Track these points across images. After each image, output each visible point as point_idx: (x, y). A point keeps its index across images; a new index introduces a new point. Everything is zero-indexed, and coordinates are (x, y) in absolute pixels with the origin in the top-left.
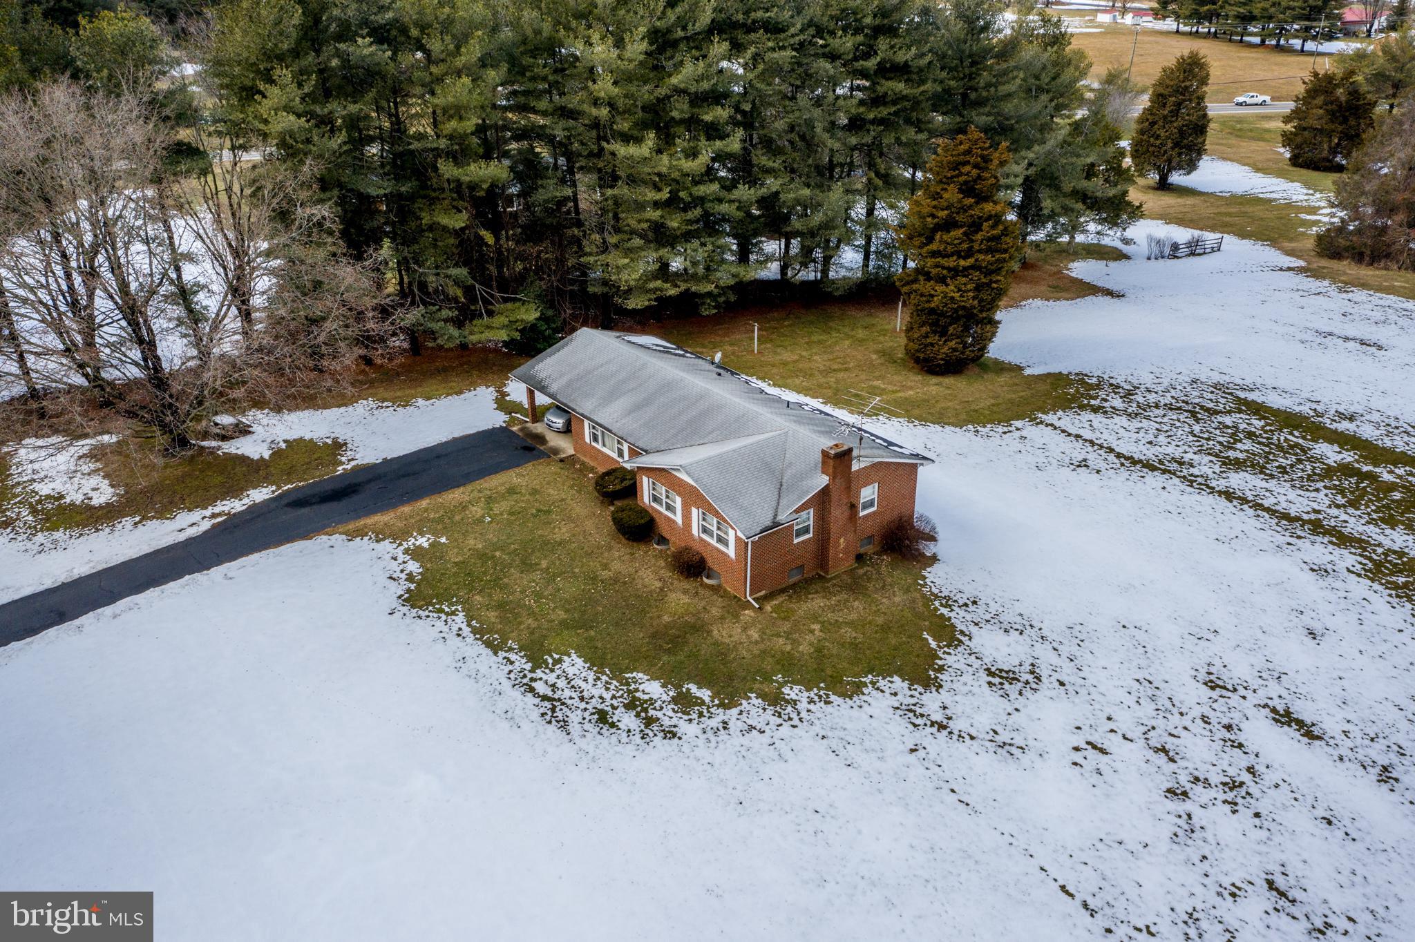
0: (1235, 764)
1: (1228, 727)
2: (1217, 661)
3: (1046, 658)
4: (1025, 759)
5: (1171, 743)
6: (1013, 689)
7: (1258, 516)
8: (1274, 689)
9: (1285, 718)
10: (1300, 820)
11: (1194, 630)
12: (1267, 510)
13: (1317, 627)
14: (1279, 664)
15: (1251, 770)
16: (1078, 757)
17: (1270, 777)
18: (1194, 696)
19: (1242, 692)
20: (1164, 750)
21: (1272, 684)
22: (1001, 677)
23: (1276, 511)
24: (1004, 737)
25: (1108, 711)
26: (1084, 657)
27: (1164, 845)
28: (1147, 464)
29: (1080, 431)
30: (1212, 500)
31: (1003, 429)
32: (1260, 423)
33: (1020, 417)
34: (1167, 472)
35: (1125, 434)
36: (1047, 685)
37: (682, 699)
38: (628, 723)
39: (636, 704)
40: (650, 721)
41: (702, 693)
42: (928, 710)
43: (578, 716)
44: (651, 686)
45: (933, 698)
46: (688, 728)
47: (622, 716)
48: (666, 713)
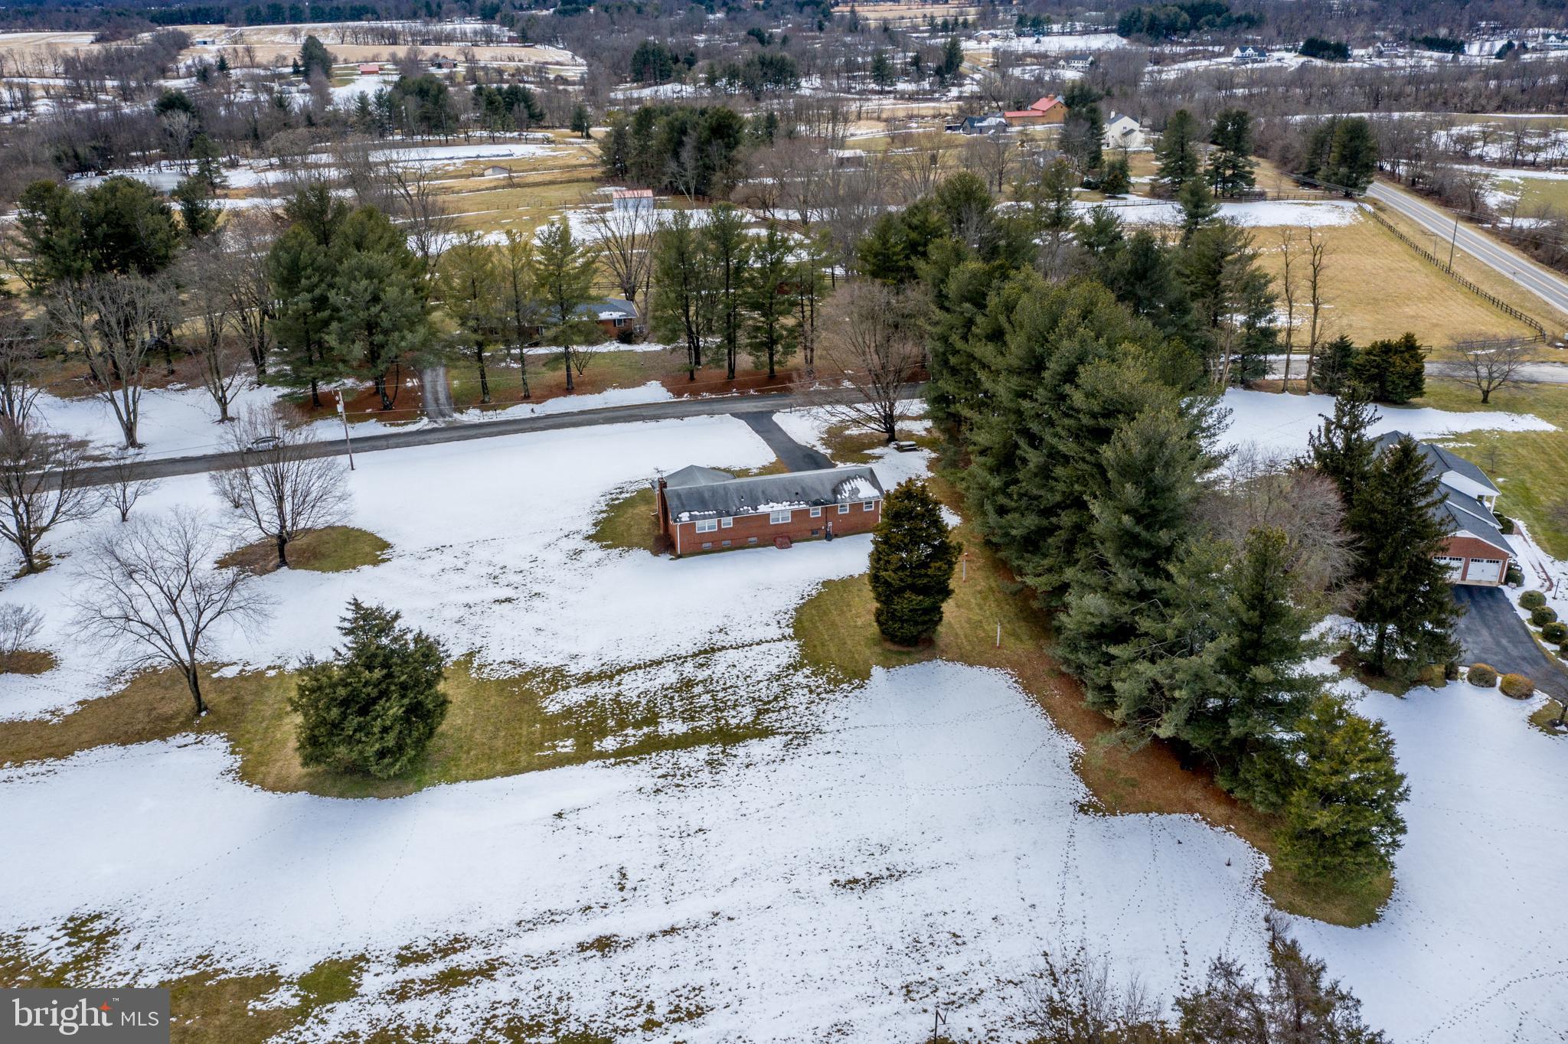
0: (503, 580)
1: (517, 588)
2: (547, 600)
3: (578, 564)
4: (542, 548)
5: (522, 574)
6: (571, 553)
7: (630, 662)
8: (522, 604)
9: (509, 600)
10: (473, 583)
11: (567, 604)
12: (633, 668)
13: (542, 633)
14: (531, 613)
15: (497, 583)
16: (534, 557)
17: (491, 585)
18: (537, 588)
19: (528, 598)
20: (521, 572)
21: (526, 606)
22: (578, 552)
23: (630, 670)
24: (553, 545)
25: (546, 569)
26: (573, 573)
27: (491, 558)
28: (708, 653)
29: (764, 647)
30: (657, 655)
31: (783, 623)
32: (733, 722)
33: (797, 635)
34: (695, 655)
35: (750, 663)
36: (568, 561)
37: (618, 499)
38: (615, 491)
39: (621, 492)
40: (612, 494)
41: (617, 502)
42: (575, 536)
43: (624, 485)
44: (628, 495)
45: (579, 537)
46: (604, 498)
47: (618, 490)
48: (614, 496)
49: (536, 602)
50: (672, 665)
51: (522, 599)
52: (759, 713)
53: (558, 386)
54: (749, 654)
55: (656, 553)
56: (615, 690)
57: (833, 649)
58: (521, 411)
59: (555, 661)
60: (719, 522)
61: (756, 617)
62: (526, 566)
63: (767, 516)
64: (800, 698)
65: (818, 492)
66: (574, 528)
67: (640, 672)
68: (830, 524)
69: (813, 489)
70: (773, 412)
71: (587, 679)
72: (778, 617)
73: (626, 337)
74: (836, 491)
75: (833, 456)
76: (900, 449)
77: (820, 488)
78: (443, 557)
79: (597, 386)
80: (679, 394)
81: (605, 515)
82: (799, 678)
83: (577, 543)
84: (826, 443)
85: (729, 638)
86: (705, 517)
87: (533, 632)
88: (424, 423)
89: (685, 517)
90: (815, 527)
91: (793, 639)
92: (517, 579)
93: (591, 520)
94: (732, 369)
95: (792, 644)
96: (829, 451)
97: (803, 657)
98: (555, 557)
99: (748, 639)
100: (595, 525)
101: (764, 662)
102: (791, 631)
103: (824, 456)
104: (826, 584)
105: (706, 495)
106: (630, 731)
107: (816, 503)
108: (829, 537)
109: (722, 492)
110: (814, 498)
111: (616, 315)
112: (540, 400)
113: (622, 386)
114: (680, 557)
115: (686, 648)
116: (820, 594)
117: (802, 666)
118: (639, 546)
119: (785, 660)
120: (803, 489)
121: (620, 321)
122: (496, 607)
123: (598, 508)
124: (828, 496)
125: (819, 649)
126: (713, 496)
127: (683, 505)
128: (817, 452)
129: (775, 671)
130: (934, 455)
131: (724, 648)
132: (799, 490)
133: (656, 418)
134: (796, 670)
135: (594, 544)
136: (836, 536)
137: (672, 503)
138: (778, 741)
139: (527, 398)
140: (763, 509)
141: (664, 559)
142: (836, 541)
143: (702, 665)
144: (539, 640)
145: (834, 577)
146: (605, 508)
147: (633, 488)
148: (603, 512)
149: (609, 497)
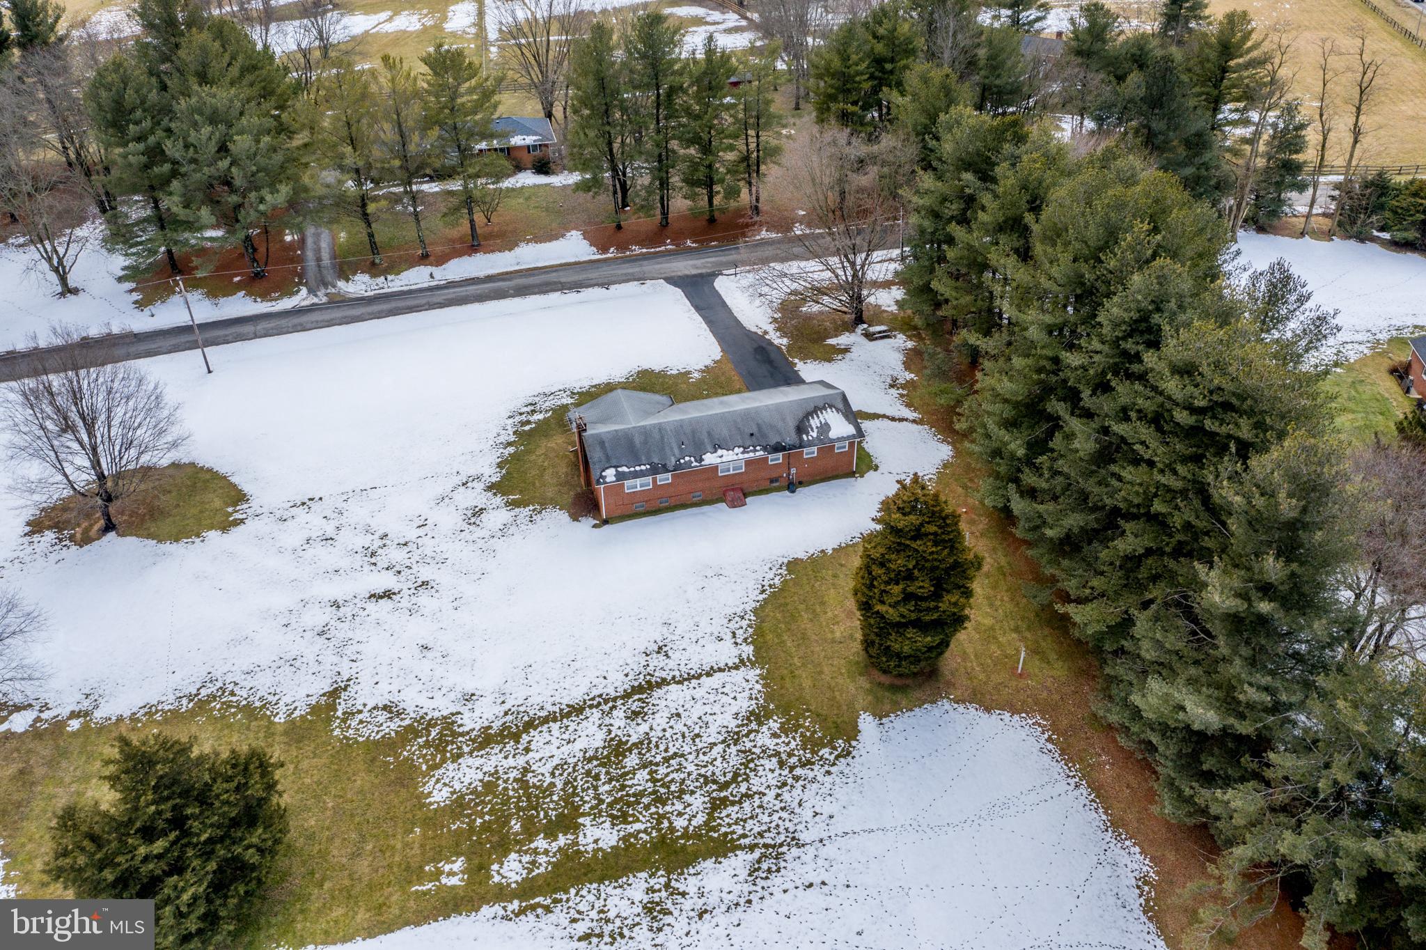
0: (382, 561)
1: (399, 572)
2: (437, 595)
3: (478, 533)
4: (433, 504)
5: (406, 549)
6: (469, 513)
7: (542, 708)
8: (405, 603)
9: (388, 595)
10: (344, 563)
11: (462, 601)
12: (545, 720)
13: (429, 654)
14: (416, 618)
15: (375, 564)
16: (423, 518)
17: (367, 568)
18: (425, 573)
19: (413, 591)
20: (405, 544)
21: (409, 605)
22: (478, 512)
23: (542, 724)
24: (446, 500)
25: (437, 540)
26: (471, 547)
27: (369, 521)
28: (646, 687)
29: (718, 679)
30: (575, 696)
31: (740, 636)
32: (680, 823)
33: (758, 659)
34: (627, 696)
35: (698, 710)
36: (465, 526)
37: (528, 422)
38: (525, 409)
39: (533, 412)
40: (521, 414)
41: (527, 428)
42: (475, 484)
43: (537, 399)
44: (541, 417)
45: (479, 486)
46: (511, 421)
47: (530, 408)
48: (523, 418)
49: (424, 598)
50: (596, 714)
51: (405, 592)
52: (717, 805)
53: (461, 240)
54: (698, 693)
55: (575, 518)
56: (521, 761)
57: (807, 683)
58: (417, 277)
59: (442, 706)
60: (654, 481)
61: (705, 627)
62: (412, 534)
63: (714, 469)
64: (766, 776)
65: (779, 432)
66: (473, 472)
67: (555, 726)
68: (793, 471)
69: (772, 427)
70: (714, 275)
71: (486, 740)
72: (733, 625)
73: (543, 167)
74: (801, 429)
75: (789, 347)
76: (870, 336)
77: (780, 425)
78: (309, 517)
79: (506, 240)
80: (604, 249)
81: (511, 450)
82: (764, 739)
83: (476, 496)
84: (781, 328)
85: (671, 664)
86: (636, 475)
87: (417, 650)
88: (302, 298)
89: (610, 474)
90: (774, 475)
91: (753, 664)
92: (397, 556)
93: (493, 458)
94: (665, 213)
95: (753, 674)
96: (785, 341)
97: (769, 697)
98: (448, 519)
99: (695, 667)
100: (500, 466)
101: (717, 708)
102: (748, 650)
103: (779, 348)
104: (793, 565)
105: (638, 440)
106: (540, 843)
107: (777, 448)
108: (792, 487)
109: (657, 436)
110: (774, 440)
111: (530, 140)
112: (441, 260)
113: (538, 239)
114: (606, 522)
115: (617, 683)
116: (785, 582)
117: (768, 716)
118: (554, 503)
119: (744, 705)
120: (759, 426)
121: (535, 147)
122: (371, 606)
123: (503, 439)
124: (790, 438)
125: (788, 684)
126: (645, 442)
127: (608, 458)
128: (770, 343)
129: (733, 724)
130: (910, 344)
131: (663, 682)
132: (755, 430)
133: (577, 286)
134: (760, 724)
135: (498, 500)
136: (801, 484)
137: (595, 455)
138: (739, 862)
139: (424, 259)
140: (710, 459)
141: (587, 523)
142: (802, 491)
143: (636, 714)
144: (424, 667)
145: (801, 555)
146: (512, 438)
147: (547, 404)
148: (509, 444)
149: (518, 419)
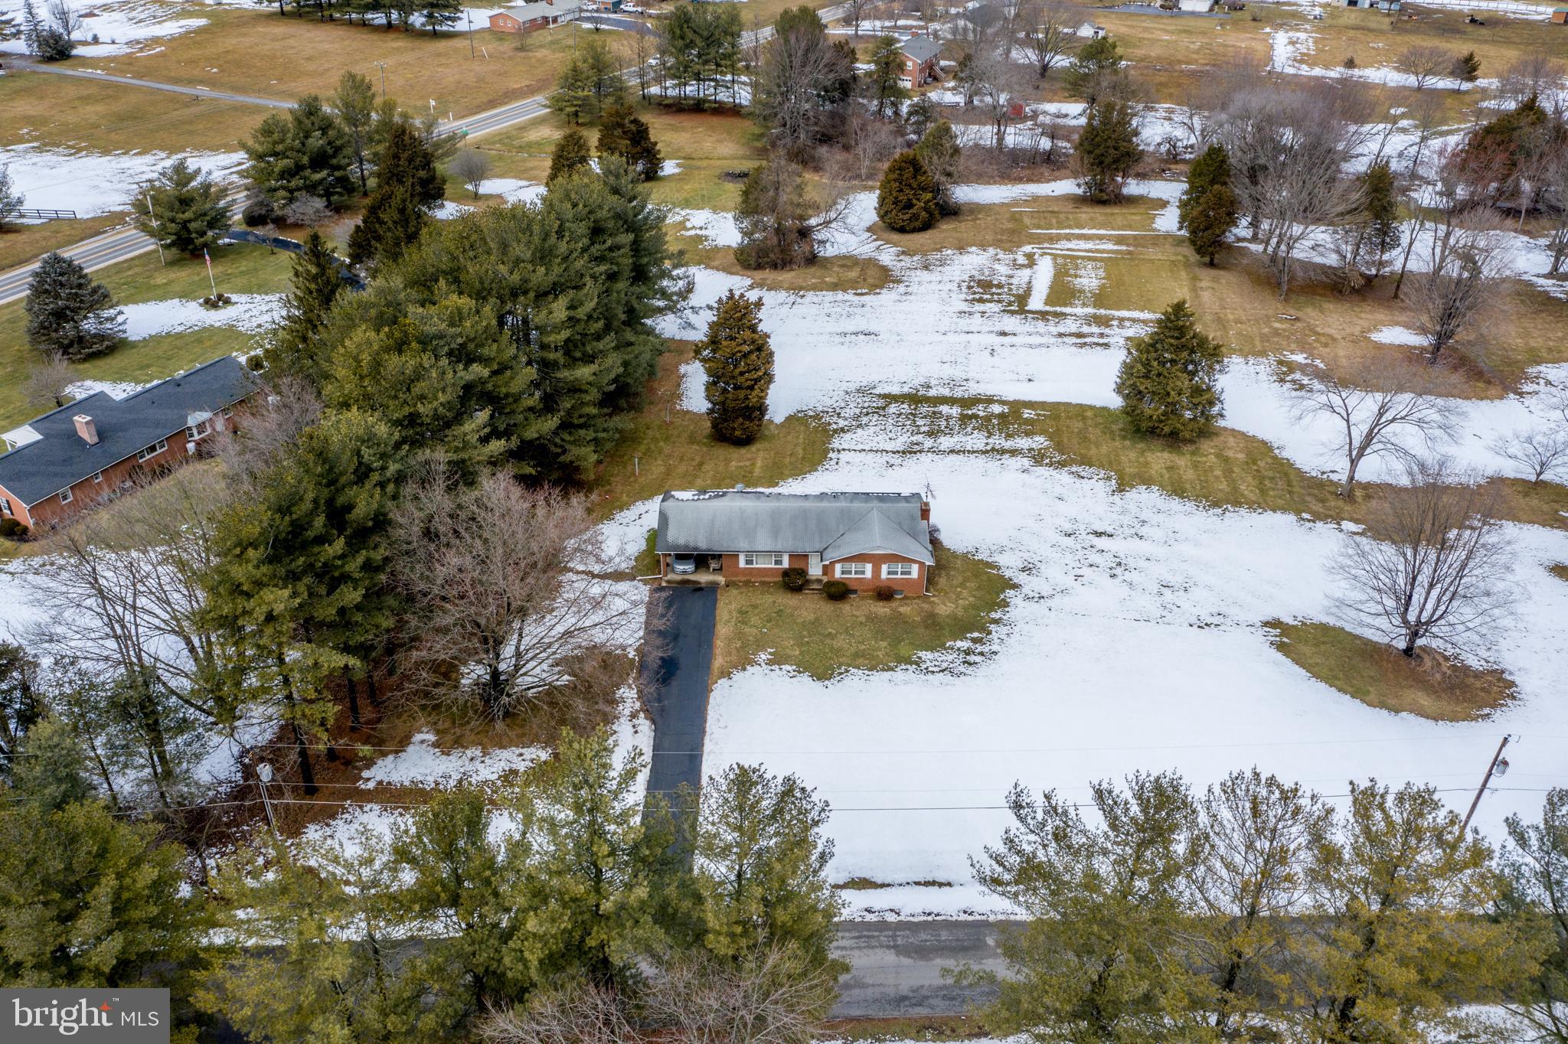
0: (1109, 557)
1: (1092, 547)
2: (1056, 526)
3: (1024, 556)
4: (1073, 593)
5: (1089, 561)
6: (1035, 572)
7: (977, 456)
8: (1080, 526)
9: (1099, 534)
10: (1144, 564)
11: (1035, 518)
12: (974, 452)
13: (1056, 495)
14: (1069, 516)
15: (1115, 556)
16: (1080, 582)
17: (1122, 555)
18: (1069, 541)
19: (1077, 532)
20: (1091, 565)
21: (1077, 524)
22: (1026, 570)
23: (978, 451)
24: (1058, 589)
25: (1062, 562)
26: (1029, 548)
27: (1132, 592)
28: (909, 452)
29: (860, 447)
30: (953, 457)
31: (833, 462)
32: (905, 406)
33: (826, 451)
34: (920, 452)
35: (876, 439)
36: (1039, 565)
37: (975, 641)
38: (978, 659)
39: (968, 652)
40: (982, 654)
41: (976, 635)
42: (1031, 595)
43: (962, 668)
44: (959, 644)
45: (1026, 590)
46: (995, 648)
47: (972, 658)
48: (980, 648)
49: (1068, 527)
50: (942, 448)
51: (1083, 534)
52: (884, 408)
54: (874, 445)
56: (990, 441)
59: (1041, 470)
61: (855, 470)
62: (1086, 571)
64: (848, 412)
66: (1034, 605)
67: (969, 448)
71: (1014, 452)
72: (835, 467)
82: (842, 423)
83: (1028, 584)
85: (886, 458)
87: (1065, 497)
91: (832, 450)
92: (1095, 558)
93: (1013, 617)
95: (835, 446)
97: (830, 436)
98: (1053, 574)
99: (871, 455)
100: (1007, 603)
101: (865, 437)
102: (831, 455)
104: (772, 486)
106: (981, 414)
115: (926, 458)
116: (784, 478)
117: (836, 430)
119: (848, 436)
122: (1110, 530)
129: (859, 431)
131: (894, 452)
134: (842, 428)
135: (1008, 574)
138: (877, 391)
144: (1058, 490)
146: (993, 627)
147: (950, 658)
148: (996, 622)
149: (986, 649)
